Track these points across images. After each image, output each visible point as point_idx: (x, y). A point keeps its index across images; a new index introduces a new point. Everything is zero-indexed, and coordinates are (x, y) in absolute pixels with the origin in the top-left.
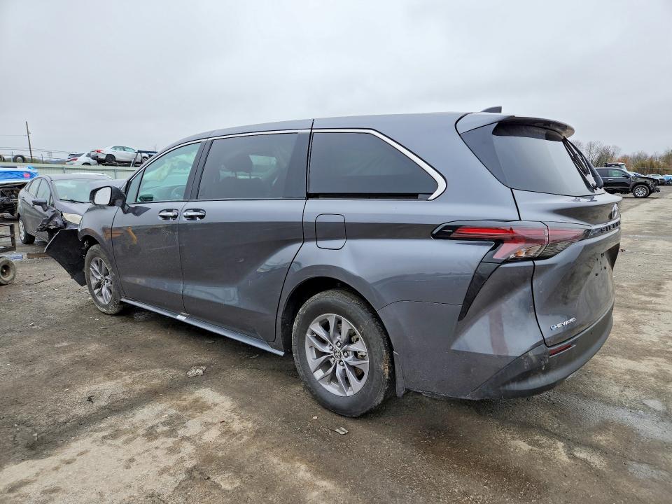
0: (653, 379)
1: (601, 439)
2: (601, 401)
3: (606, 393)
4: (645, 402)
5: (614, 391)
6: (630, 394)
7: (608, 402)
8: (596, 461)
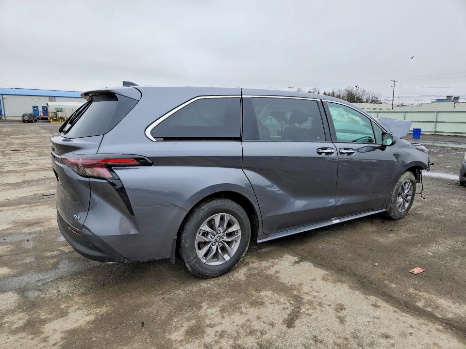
0: (43, 317)
1: (52, 261)
2: (66, 277)
3: (67, 283)
4: (40, 293)
5: (64, 288)
6: (53, 292)
7: (62, 279)
8: (49, 254)
